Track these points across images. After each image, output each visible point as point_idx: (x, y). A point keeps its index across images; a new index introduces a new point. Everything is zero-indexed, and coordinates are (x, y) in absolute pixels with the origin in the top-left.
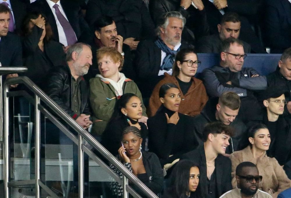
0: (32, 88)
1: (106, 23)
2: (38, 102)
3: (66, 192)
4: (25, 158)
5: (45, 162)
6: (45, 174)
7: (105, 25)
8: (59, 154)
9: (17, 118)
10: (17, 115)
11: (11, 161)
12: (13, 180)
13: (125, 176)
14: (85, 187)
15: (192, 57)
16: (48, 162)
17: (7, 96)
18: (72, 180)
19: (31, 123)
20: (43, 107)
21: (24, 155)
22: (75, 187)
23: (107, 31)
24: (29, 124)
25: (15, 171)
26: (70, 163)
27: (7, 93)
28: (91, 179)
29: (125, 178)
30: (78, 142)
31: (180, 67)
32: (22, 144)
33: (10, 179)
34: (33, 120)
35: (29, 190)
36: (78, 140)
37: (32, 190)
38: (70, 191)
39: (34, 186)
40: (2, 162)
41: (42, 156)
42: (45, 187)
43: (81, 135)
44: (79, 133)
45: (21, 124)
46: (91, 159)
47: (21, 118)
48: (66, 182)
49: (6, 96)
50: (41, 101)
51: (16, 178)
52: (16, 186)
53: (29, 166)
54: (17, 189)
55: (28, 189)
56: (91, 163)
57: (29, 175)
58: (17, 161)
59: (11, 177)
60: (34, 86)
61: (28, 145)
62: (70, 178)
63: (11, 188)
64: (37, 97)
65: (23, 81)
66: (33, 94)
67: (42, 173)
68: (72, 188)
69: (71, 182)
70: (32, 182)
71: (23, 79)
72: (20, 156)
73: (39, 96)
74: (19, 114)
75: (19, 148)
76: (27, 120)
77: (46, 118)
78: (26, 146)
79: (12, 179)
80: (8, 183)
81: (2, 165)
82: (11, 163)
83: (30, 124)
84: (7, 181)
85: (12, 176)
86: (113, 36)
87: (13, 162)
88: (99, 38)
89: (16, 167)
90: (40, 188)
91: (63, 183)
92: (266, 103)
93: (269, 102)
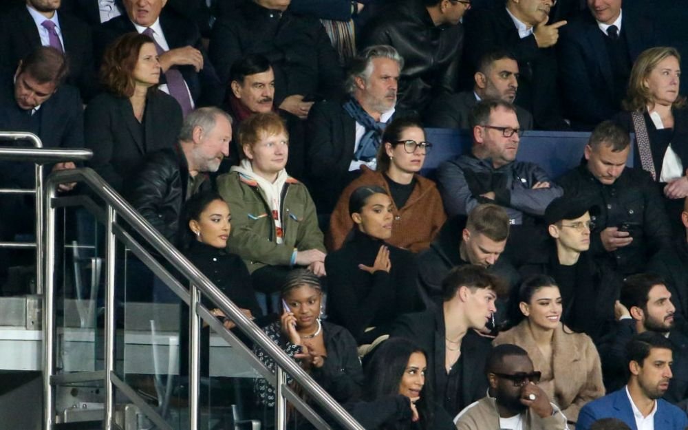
0: (103, 193)
1: (256, 67)
2: (112, 219)
3: (163, 398)
4: (85, 328)
5: (123, 336)
6: (123, 360)
7: (254, 72)
8: (152, 322)
9: (71, 250)
10: (70, 243)
11: (58, 333)
12: (61, 371)
13: (281, 367)
14: (202, 387)
15: (414, 134)
16: (129, 338)
17: (52, 207)
18: (177, 374)
19: (99, 261)
20: (121, 229)
21: (83, 323)
22: (182, 386)
23: (255, 85)
24: (93, 261)
25: (65, 353)
26: (174, 340)
27: (52, 199)
28: (214, 372)
29: (280, 370)
30: (190, 299)
31: (391, 154)
32: (79, 301)
33: (55, 369)
34: (103, 253)
35: (92, 392)
36: (189, 295)
37: (97, 392)
38: (173, 394)
39: (103, 383)
40: (40, 335)
41: (119, 325)
42: (123, 386)
43: (195, 286)
44: (191, 281)
45: (80, 262)
46: (215, 332)
47: (79, 249)
48: (164, 378)
49: (50, 205)
50: (119, 218)
51: (67, 367)
52: (67, 383)
53: (93, 345)
54: (71, 389)
55: (91, 389)
56: (214, 341)
57: (92, 362)
58: (69, 335)
59: (57, 366)
60: (104, 188)
61: (92, 302)
62: (172, 369)
63: (57, 386)
64: (110, 208)
65: (82, 175)
66: (102, 202)
67: (118, 359)
68: (177, 389)
69: (175, 377)
70: (99, 376)
71: (84, 174)
72: (76, 325)
73: (115, 206)
74: (74, 242)
75: (74, 307)
76: (91, 254)
77: (128, 251)
78: (87, 306)
79: (59, 369)
80: (51, 376)
81: (39, 341)
82: (57, 338)
83: (96, 263)
84: (50, 372)
85: (59, 363)
86: (267, 97)
87: (61, 336)
88: (238, 96)
89: (67, 345)
90: (114, 387)
91: (158, 378)
92: (553, 231)
93: (560, 227)
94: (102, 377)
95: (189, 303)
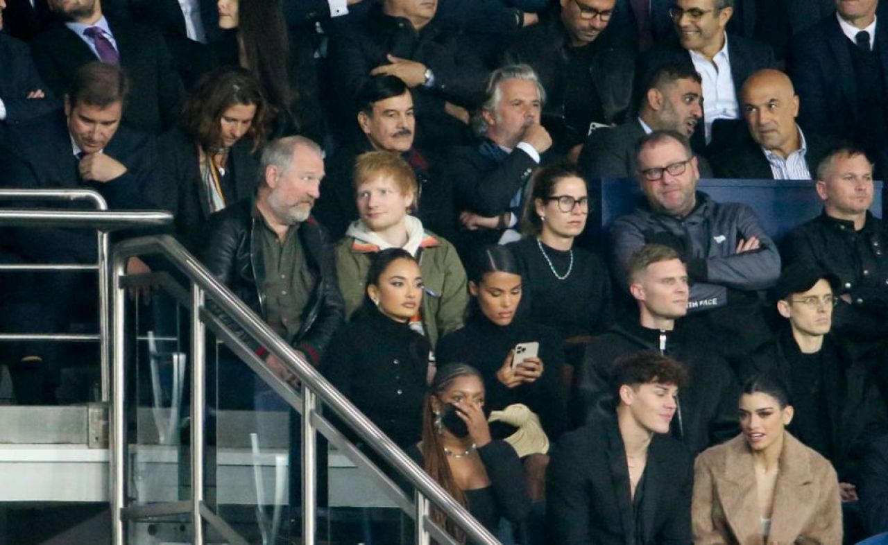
0: (186, 268)
1: (387, 91)
2: (199, 301)
3: (269, 537)
4: (165, 445)
5: (215, 455)
6: (215, 486)
7: (385, 96)
8: (254, 437)
9: (146, 343)
10: (146, 335)
11: (130, 452)
12: (135, 502)
13: (422, 493)
14: (320, 521)
15: (573, 186)
16: (223, 457)
17: (121, 287)
18: (287, 503)
19: (182, 357)
20: (210, 314)
21: (162, 439)
22: (293, 520)
24: (175, 357)
25: (140, 478)
26: (281, 461)
27: (121, 278)
28: (335, 500)
29: (421, 497)
30: (301, 405)
31: (542, 213)
32: (157, 410)
33: (127, 499)
34: (187, 348)
35: (175, 528)
36: (301, 401)
37: (183, 528)
38: (281, 531)
39: (189, 517)
40: (107, 455)
41: (210, 441)
42: (216, 521)
43: (308, 388)
44: (303, 382)
45: (158, 359)
46: (334, 449)
47: (156, 342)
48: (269, 509)
49: (117, 285)
50: (207, 301)
51: (142, 498)
52: (138, 518)
53: (176, 467)
54: (146, 525)
55: (172, 526)
56: (334, 460)
57: (176, 489)
58: (143, 454)
59: (129, 495)
60: (188, 261)
61: (174, 411)
62: (280, 496)
63: (130, 522)
64: (196, 288)
65: (158, 245)
66: (186, 280)
67: (209, 485)
68: (287, 524)
69: (284, 507)
70: (183, 507)
71: (162, 243)
72: (152, 441)
73: (203, 286)
74: (150, 333)
75: (151, 420)
76: (170, 348)
77: (220, 345)
78: (168, 415)
79: (132, 500)
80: (121, 510)
81: (106, 463)
82: (129, 458)
83: (178, 359)
84: (120, 504)
85: (132, 492)
86: (403, 128)
87: (134, 455)
88: (367, 130)
89: (141, 467)
90: (204, 522)
91: (261, 510)
92: (783, 308)
93: (791, 303)
94: (187, 510)
95: (300, 410)
